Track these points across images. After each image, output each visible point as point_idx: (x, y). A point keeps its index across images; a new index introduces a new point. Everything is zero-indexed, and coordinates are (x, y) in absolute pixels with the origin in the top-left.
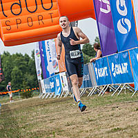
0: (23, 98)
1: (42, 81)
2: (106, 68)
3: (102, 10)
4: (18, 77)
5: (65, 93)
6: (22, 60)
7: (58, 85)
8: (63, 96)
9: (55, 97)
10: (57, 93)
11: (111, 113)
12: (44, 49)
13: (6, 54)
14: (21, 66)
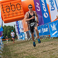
0: (11, 41)
1: (18, 35)
2: (40, 30)
5: (26, 39)
6: (11, 28)
10: (23, 39)
13: (5, 26)
14: (10, 30)
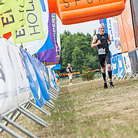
0: (84, 80)
4: (79, 57)
5: (128, 75)
6: (83, 40)
8: (126, 78)
13: (67, 34)
14: (83, 46)
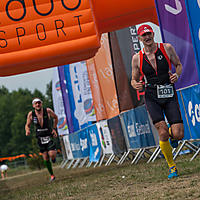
0: (33, 169)
1: (66, 138)
3: (168, 7)
5: (107, 157)
7: (95, 143)
8: (104, 163)
9: (89, 165)
10: (94, 157)
11: (189, 190)
12: (69, 81)
